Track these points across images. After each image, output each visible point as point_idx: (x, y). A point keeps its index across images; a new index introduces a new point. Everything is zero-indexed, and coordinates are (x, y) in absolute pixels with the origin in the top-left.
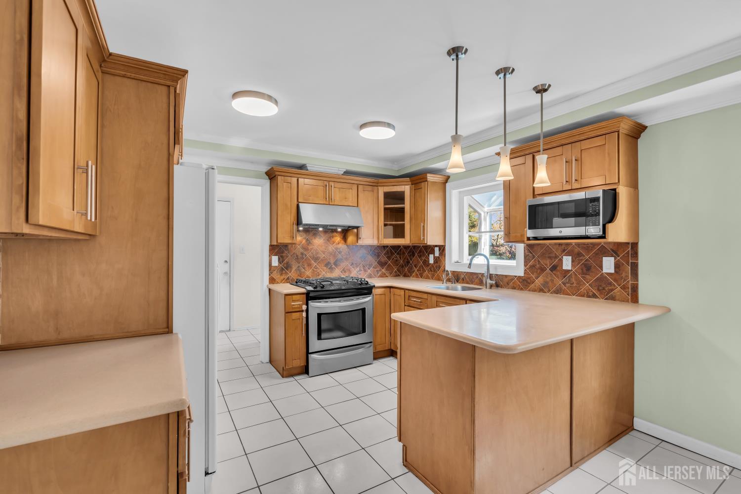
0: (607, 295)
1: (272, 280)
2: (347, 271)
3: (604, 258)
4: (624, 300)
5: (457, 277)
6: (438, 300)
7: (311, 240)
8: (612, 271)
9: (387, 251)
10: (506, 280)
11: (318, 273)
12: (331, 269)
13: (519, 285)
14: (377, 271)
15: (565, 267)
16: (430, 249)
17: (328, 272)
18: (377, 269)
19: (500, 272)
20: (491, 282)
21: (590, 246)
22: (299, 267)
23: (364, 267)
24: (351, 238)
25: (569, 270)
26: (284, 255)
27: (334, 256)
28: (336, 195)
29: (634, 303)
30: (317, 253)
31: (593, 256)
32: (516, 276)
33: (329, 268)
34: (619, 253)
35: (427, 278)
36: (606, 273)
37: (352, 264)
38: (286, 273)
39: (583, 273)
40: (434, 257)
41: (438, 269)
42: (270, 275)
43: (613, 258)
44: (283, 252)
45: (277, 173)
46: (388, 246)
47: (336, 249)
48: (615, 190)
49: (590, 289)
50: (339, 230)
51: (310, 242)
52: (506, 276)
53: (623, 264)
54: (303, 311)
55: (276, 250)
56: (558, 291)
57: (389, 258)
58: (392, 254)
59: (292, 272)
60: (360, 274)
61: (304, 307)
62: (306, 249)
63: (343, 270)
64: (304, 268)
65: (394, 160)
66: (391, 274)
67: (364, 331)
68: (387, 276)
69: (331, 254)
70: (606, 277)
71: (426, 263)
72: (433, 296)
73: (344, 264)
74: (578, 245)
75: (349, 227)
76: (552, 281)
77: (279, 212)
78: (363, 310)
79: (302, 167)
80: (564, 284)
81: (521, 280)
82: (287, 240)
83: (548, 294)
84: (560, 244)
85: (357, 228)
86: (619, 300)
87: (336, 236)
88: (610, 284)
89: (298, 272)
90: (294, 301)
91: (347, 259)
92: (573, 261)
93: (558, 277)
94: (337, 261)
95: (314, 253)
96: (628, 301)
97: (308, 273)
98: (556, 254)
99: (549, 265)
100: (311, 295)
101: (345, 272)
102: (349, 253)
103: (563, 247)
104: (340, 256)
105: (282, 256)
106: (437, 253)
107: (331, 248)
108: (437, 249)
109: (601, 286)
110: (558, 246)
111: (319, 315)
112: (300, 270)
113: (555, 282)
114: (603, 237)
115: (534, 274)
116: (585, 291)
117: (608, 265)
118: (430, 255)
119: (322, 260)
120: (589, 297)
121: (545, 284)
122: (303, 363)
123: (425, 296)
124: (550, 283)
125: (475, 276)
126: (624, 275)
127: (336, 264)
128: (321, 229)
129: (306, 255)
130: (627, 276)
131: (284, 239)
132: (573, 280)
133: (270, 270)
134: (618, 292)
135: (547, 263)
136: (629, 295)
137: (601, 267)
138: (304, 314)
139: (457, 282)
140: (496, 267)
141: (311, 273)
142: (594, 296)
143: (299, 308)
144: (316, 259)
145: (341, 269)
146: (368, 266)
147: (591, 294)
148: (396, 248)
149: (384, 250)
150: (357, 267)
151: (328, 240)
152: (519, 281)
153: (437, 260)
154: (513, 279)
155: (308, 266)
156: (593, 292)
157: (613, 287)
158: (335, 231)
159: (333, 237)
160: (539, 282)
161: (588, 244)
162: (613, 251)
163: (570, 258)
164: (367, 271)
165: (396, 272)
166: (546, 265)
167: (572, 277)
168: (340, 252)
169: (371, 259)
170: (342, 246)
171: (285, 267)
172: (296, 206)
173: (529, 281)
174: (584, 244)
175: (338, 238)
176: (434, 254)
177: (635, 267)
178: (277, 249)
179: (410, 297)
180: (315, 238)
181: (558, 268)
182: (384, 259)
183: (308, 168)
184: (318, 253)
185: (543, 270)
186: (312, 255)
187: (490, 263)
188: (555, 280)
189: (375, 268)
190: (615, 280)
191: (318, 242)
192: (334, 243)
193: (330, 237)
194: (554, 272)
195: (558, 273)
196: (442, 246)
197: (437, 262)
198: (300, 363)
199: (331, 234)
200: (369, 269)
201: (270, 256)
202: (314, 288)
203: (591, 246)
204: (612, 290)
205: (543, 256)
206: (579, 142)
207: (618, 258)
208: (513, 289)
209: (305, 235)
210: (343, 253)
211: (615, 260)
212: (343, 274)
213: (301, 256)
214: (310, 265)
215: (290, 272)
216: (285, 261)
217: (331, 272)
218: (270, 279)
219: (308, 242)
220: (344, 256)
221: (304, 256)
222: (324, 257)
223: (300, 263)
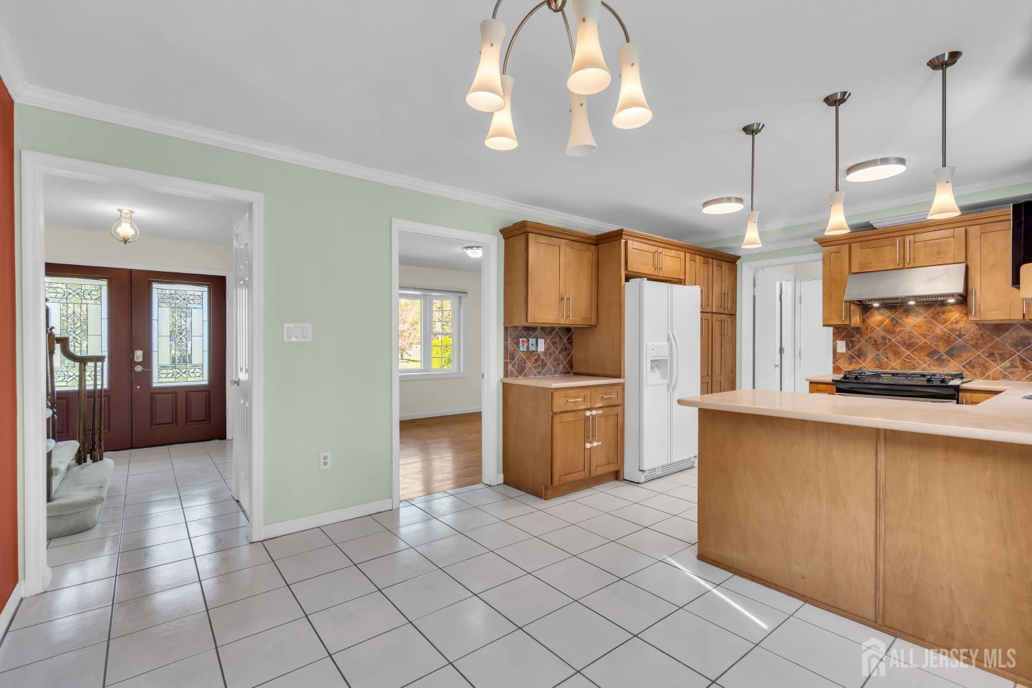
1: (838, 370)
7: (901, 318)
11: (913, 365)
12: (940, 361)
17: (935, 365)
22: (878, 355)
26: (854, 339)
27: (948, 341)
30: (911, 337)
33: (936, 360)
37: (992, 354)
38: (858, 362)
42: (834, 363)
44: (853, 336)
47: (952, 330)
50: (951, 301)
51: (897, 323)
55: (843, 334)
59: (868, 360)
62: (890, 331)
63: (968, 364)
64: (887, 358)
69: (941, 338)
73: (970, 354)
87: (951, 311)
89: (877, 363)
91: (976, 346)
94: (952, 349)
95: (906, 338)
97: (895, 364)
104: (960, 342)
105: (851, 342)
107: (939, 329)
112: (879, 360)
119: (922, 348)
127: (951, 353)
129: (890, 340)
133: (834, 357)
141: (899, 365)
144: (909, 345)
145: (962, 362)
151: (933, 318)
155: (895, 354)
158: (945, 304)
159: (943, 313)
168: (960, 336)
171: (855, 355)
178: (844, 332)
180: (907, 316)
184: (913, 336)
186: (901, 340)
191: (914, 322)
192: (946, 321)
193: (938, 313)
199: (941, 309)
201: (834, 340)
209: (887, 313)
210: (966, 337)
212: (969, 371)
213: (882, 341)
214: (897, 354)
215: (864, 362)
216: (857, 347)
217: (940, 366)
218: (834, 368)
219: (894, 321)
220: (970, 342)
221: (887, 341)
222: (926, 343)
223: (879, 350)
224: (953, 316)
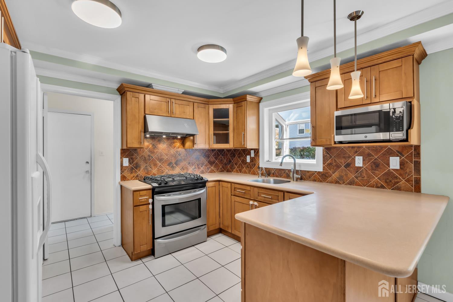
0: (393, 186)
1: (123, 178)
2: (185, 169)
3: (390, 158)
4: (408, 190)
5: (269, 172)
6: (259, 191)
7: (157, 145)
8: (398, 167)
9: (215, 154)
10: (308, 174)
11: (162, 171)
12: (173, 168)
13: (319, 178)
14: (208, 168)
15: (357, 165)
16: (247, 152)
17: (170, 170)
18: (207, 167)
19: (303, 169)
20: (298, 176)
21: (378, 148)
22: (146, 166)
23: (198, 165)
24: (188, 144)
25: (361, 167)
26: (133, 157)
27: (175, 157)
28: (177, 109)
29: (417, 192)
30: (161, 155)
31: (382, 156)
32: (316, 172)
33: (171, 167)
34: (403, 153)
35: (245, 173)
36: (392, 169)
37: (189, 163)
38: (136, 172)
39: (372, 169)
40: (251, 157)
41: (253, 166)
42: (121, 173)
43: (398, 158)
44: (133, 155)
45: (126, 89)
46: (215, 150)
47: (177, 152)
48: (410, 102)
49: (378, 182)
50: (179, 137)
52: (308, 172)
53: (407, 162)
54: (149, 204)
55: (127, 154)
56: (351, 182)
57: (216, 158)
58: (218, 155)
59: (141, 170)
60: (195, 171)
61: (151, 201)
62: (152, 152)
63: (182, 168)
64: (151, 168)
65: (221, 85)
66: (217, 170)
67: (200, 216)
68: (215, 172)
69: (173, 156)
70: (392, 172)
71: (244, 162)
72: (255, 188)
73: (183, 163)
74: (368, 148)
75: (187, 135)
76: (346, 175)
77: (129, 122)
78: (199, 200)
79: (149, 86)
80: (356, 177)
81: (320, 175)
82: (136, 145)
83: (343, 185)
84: (353, 147)
85: (193, 135)
86: (404, 190)
87: (176, 142)
88: (396, 177)
89: (146, 170)
90: (141, 196)
91: (185, 160)
92: (364, 160)
93: (351, 173)
94: (177, 161)
95: (159, 156)
96: (411, 191)
97: (154, 171)
98: (349, 155)
99: (343, 163)
100: (156, 190)
101: (184, 169)
102: (186, 155)
103: (355, 149)
104: (179, 158)
105: (131, 158)
106: (253, 155)
107: (172, 151)
108: (252, 152)
109: (388, 179)
110: (351, 148)
111: (163, 207)
112: (147, 169)
113: (348, 175)
114: (406, 140)
115: (331, 170)
116: (375, 183)
117: (395, 163)
118: (247, 156)
119: (166, 161)
120: (378, 187)
121: (341, 178)
122: (150, 247)
123: (248, 188)
124: (345, 177)
125: (283, 172)
126: (408, 170)
127: (176, 164)
128: (164, 136)
129: (152, 157)
130: (411, 172)
131: (133, 144)
132: (364, 175)
133: (121, 170)
134: (403, 184)
135: (342, 162)
136: (412, 186)
137: (388, 165)
138: (150, 206)
139: (269, 176)
140: (300, 165)
141: (156, 172)
142: (382, 187)
143: (146, 201)
144: (161, 160)
145: (180, 167)
146: (201, 165)
147: (379, 186)
148: (221, 151)
149: (213, 153)
150: (193, 165)
151: (170, 145)
152: (319, 176)
153: (252, 159)
154: (313, 174)
155: (154, 165)
156: (382, 184)
157: (399, 180)
158: (176, 138)
159: (174, 143)
160: (335, 176)
161: (377, 147)
162: (398, 152)
163: (361, 158)
164: (200, 169)
165: (221, 168)
166: (341, 163)
167: (363, 173)
168: (180, 155)
169: (203, 159)
170: (181, 150)
171: (134, 167)
172: (143, 117)
173: (327, 175)
174: (373, 147)
175: (178, 144)
176: (250, 155)
177: (417, 165)
178: (126, 152)
179: (236, 189)
180: (159, 144)
181: (351, 166)
182: (212, 159)
183: (154, 87)
185: (338, 167)
186: (157, 157)
187: (296, 162)
188: (348, 174)
189: (206, 166)
190: (400, 175)
191: (162, 147)
192: (175, 147)
193: (172, 143)
194: (348, 168)
195: (352, 169)
196: (257, 149)
197: (253, 161)
198: (146, 247)
199: (173, 141)
200: (202, 167)
201: (121, 158)
202: (159, 184)
203: (380, 148)
204: (398, 182)
205: (338, 156)
206: (378, 65)
207: (403, 158)
208: (314, 181)
209: (151, 141)
210: (182, 155)
211: (400, 159)
212: (182, 172)
213: (148, 158)
214: (155, 165)
215: (139, 171)
216: (135, 162)
217: (173, 170)
218: (121, 177)
219: (154, 146)
220: (183, 157)
221: (151, 158)
222: (167, 158)
223: (147, 163)
224: (177, 144)
